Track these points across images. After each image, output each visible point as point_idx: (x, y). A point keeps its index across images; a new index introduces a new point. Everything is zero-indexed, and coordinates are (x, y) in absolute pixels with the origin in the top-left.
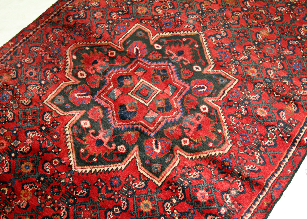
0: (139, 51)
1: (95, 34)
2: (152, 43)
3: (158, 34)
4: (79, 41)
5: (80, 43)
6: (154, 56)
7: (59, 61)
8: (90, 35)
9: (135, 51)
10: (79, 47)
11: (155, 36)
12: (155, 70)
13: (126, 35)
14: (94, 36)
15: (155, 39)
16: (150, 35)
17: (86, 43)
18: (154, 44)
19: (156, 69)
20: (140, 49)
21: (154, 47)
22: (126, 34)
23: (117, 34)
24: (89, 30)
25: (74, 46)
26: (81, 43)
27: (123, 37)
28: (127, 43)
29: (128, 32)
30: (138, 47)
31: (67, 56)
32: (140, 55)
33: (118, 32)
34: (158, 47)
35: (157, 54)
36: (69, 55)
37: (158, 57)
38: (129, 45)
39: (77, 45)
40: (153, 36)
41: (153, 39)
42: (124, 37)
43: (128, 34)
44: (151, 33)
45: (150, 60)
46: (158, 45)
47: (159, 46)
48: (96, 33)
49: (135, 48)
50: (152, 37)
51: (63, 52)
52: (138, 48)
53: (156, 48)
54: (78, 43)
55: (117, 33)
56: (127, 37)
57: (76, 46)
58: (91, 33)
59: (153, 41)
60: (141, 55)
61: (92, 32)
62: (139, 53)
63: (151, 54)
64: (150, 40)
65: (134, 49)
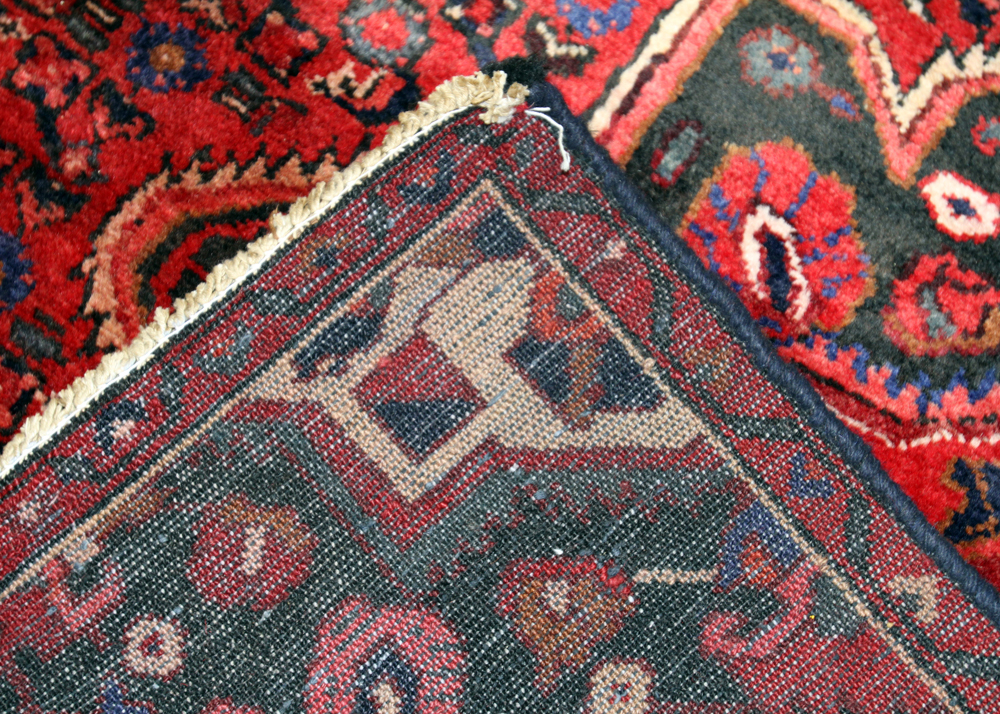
0: (795, 260)
1: (348, 70)
2: (901, 164)
3: (945, 66)
4: (203, 151)
5: (207, 175)
6: (937, 317)
7: (29, 380)
8: (293, 72)
9: (752, 254)
10: (212, 220)
11: (927, 83)
12: (963, 474)
13: (646, 76)
14: (334, 81)
15: (923, 113)
16: (878, 73)
17: (271, 172)
18: (924, 175)
19: (975, 463)
20: (799, 239)
21: (926, 210)
22: (644, 61)
23: (561, 60)
24: (275, 18)
25: (150, 207)
26: (223, 177)
27: (615, 100)
28: (670, 162)
29: (659, 43)
30: (775, 212)
31: (98, 318)
32: (803, 301)
33: (568, 34)
34: (961, 207)
35: (963, 289)
36: (121, 318)
37: (980, 331)
38: (683, 186)
39: (183, 196)
40: (908, 85)
41: (905, 115)
42: (628, 103)
43: (659, 59)
44: (875, 44)
45: (908, 368)
46: (962, 191)
47: (977, 199)
48: (353, 54)
49: (753, 224)
50: (891, 91)
51: (54, 275)
52: (782, 228)
53: (945, 217)
54: (192, 179)
55: (553, 50)
56: (658, 93)
57: (172, 212)
58: (304, 59)
59: (908, 136)
60: (817, 301)
61: (306, 39)
62: (798, 278)
63: (906, 287)
64: (885, 130)
65: (738, 237)
